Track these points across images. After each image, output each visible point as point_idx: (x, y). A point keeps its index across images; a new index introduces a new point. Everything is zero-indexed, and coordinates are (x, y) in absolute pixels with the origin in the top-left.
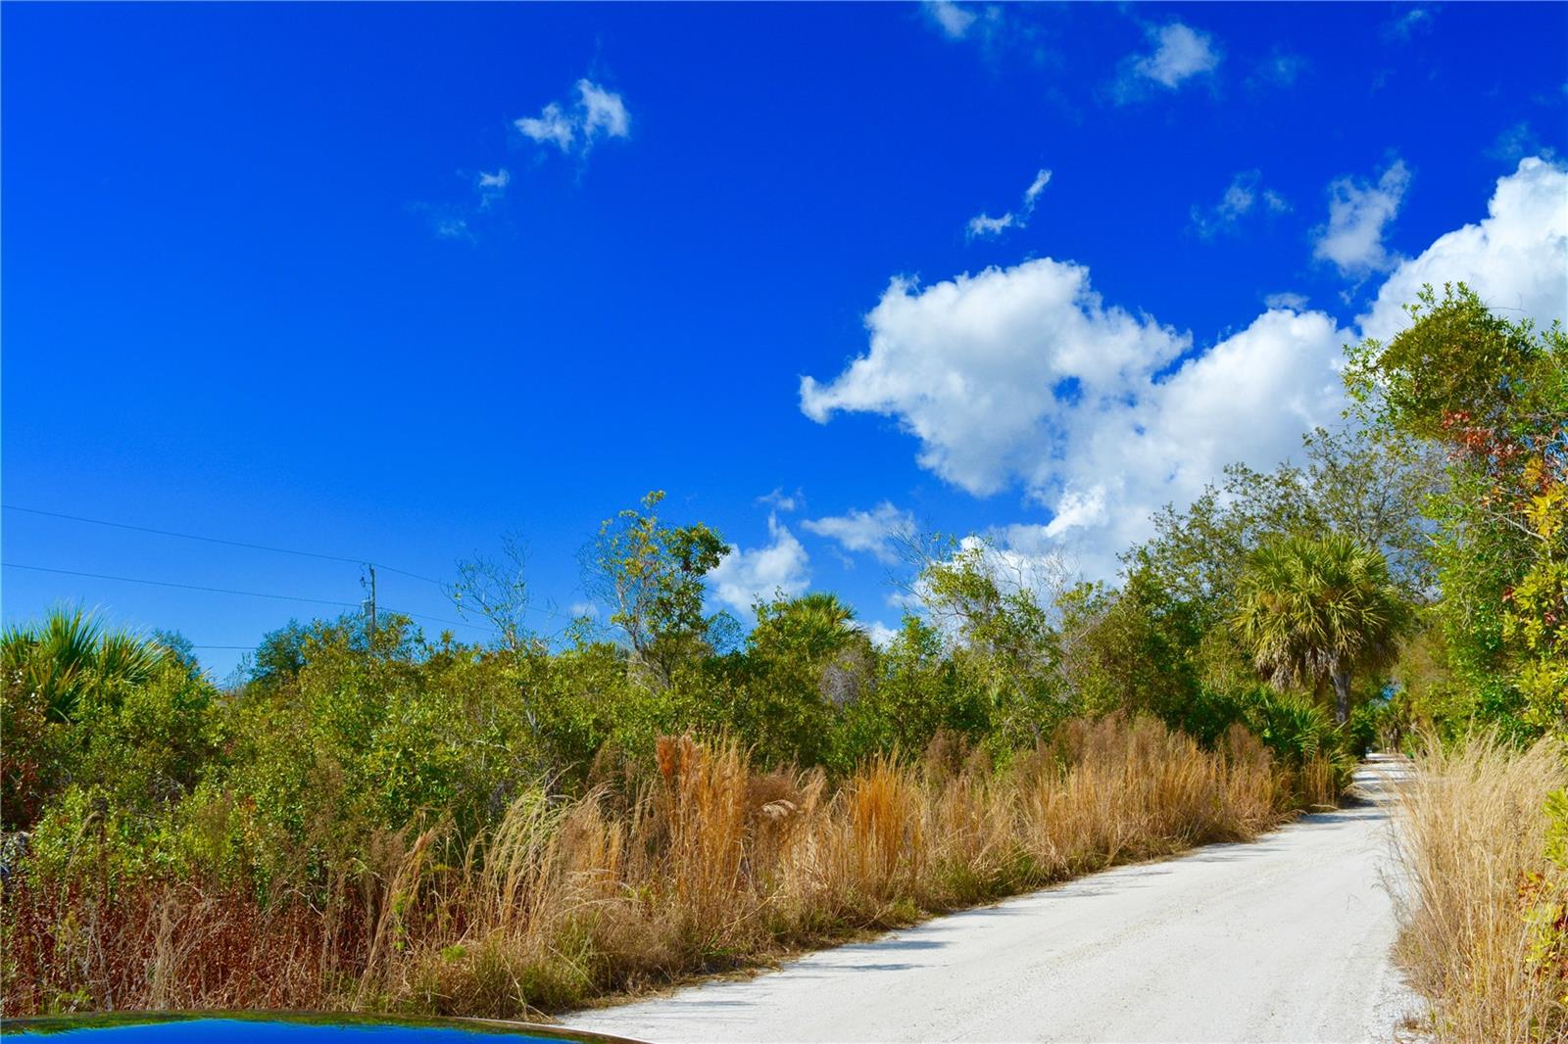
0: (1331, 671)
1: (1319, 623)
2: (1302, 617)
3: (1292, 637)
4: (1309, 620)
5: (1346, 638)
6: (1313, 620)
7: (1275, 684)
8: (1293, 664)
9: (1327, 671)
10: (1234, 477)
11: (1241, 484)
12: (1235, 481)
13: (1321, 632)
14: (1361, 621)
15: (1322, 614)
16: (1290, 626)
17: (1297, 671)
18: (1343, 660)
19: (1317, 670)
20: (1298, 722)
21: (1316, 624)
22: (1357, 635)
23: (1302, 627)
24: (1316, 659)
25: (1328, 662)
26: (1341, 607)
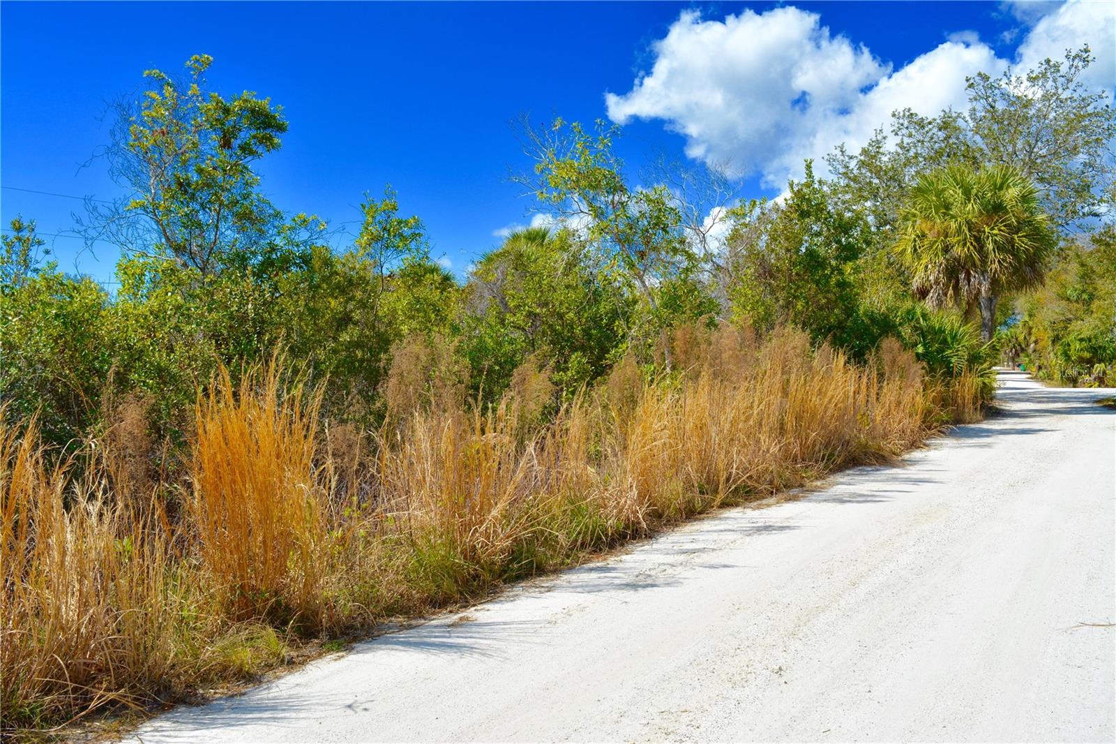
0: (983, 292)
1: (975, 247)
2: (959, 242)
3: (948, 260)
4: (965, 245)
5: (999, 261)
6: (968, 244)
7: (929, 304)
8: (947, 286)
9: (979, 292)
10: (901, 121)
11: (907, 128)
12: (902, 125)
13: (976, 256)
14: (1013, 247)
15: (978, 239)
16: (946, 250)
17: (951, 292)
18: (995, 282)
19: (969, 292)
20: (949, 339)
21: (971, 248)
22: (1010, 258)
23: (958, 251)
24: (969, 281)
25: (980, 284)
26: (995, 232)
